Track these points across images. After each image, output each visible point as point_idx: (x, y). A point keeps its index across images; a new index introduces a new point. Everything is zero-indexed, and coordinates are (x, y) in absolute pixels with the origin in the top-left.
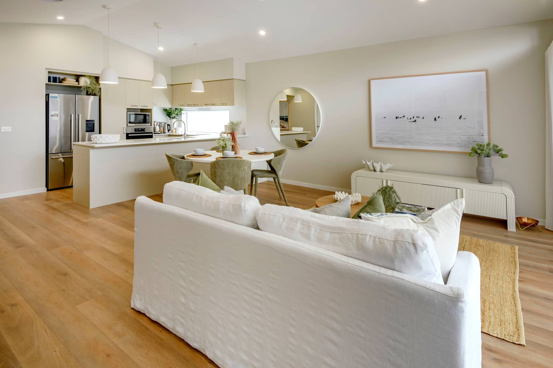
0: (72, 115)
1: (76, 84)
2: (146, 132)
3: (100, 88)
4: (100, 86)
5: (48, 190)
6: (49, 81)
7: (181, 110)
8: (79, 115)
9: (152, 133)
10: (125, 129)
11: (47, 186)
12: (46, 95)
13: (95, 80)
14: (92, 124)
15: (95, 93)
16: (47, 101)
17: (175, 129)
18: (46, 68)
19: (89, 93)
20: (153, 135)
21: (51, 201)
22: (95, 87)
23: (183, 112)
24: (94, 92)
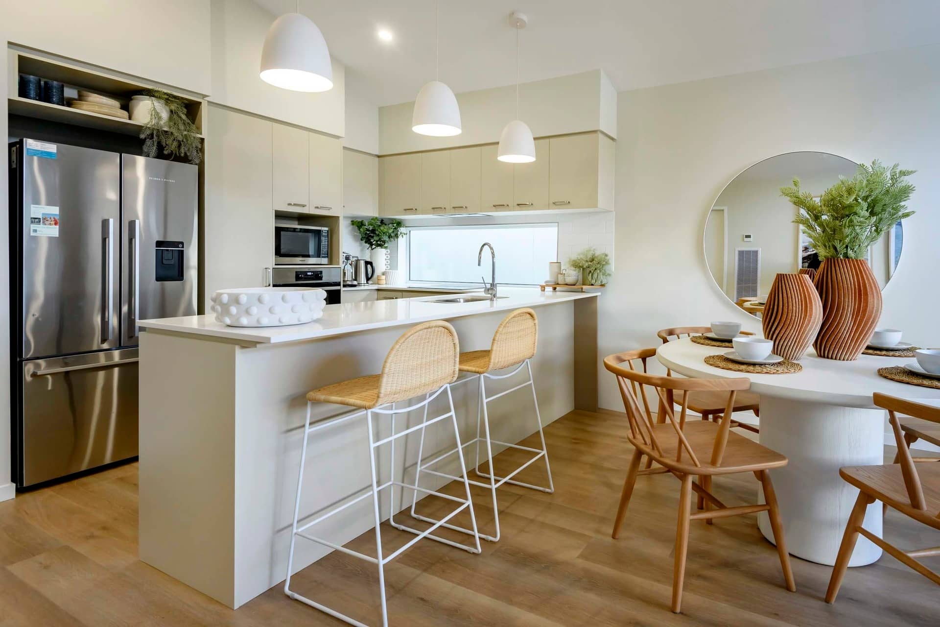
0: (111, 221)
1: (121, 117)
2: (324, 280)
3: (202, 140)
4: (201, 134)
5: (20, 491)
6: (23, 92)
7: (399, 224)
8: (132, 225)
9: (338, 284)
10: (271, 271)
11: (16, 476)
12: (11, 146)
13: (185, 110)
14: (176, 255)
15: (185, 154)
16: (14, 166)
17: (383, 274)
18: (9, 43)
19: (166, 152)
20: (343, 289)
21: (40, 558)
22: (185, 133)
23: (402, 230)
24: (182, 151)
